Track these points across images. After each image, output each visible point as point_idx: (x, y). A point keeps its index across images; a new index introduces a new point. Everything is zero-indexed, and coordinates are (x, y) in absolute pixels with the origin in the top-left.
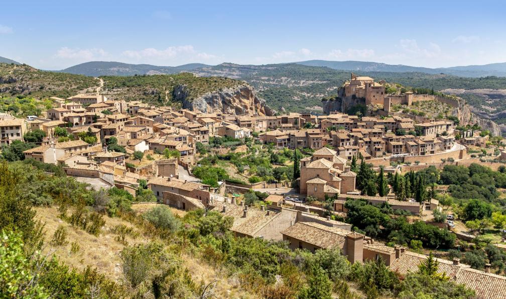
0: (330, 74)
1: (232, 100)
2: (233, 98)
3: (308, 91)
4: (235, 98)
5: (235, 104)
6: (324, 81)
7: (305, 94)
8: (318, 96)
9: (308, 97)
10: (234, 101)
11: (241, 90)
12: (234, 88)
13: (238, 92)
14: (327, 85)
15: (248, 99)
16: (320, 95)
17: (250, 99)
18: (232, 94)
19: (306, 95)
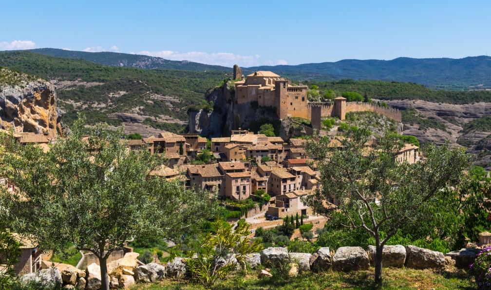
0: (101, 71)
1: (18, 108)
2: (20, 106)
3: (77, 98)
4: (23, 106)
5: (24, 118)
6: (93, 81)
7: (70, 102)
8: (95, 105)
9: (79, 108)
10: (23, 111)
11: (35, 89)
12: (22, 87)
13: (30, 94)
14: (109, 89)
15: (46, 108)
16: (99, 104)
17: (50, 107)
18: (20, 97)
19: (74, 104)
